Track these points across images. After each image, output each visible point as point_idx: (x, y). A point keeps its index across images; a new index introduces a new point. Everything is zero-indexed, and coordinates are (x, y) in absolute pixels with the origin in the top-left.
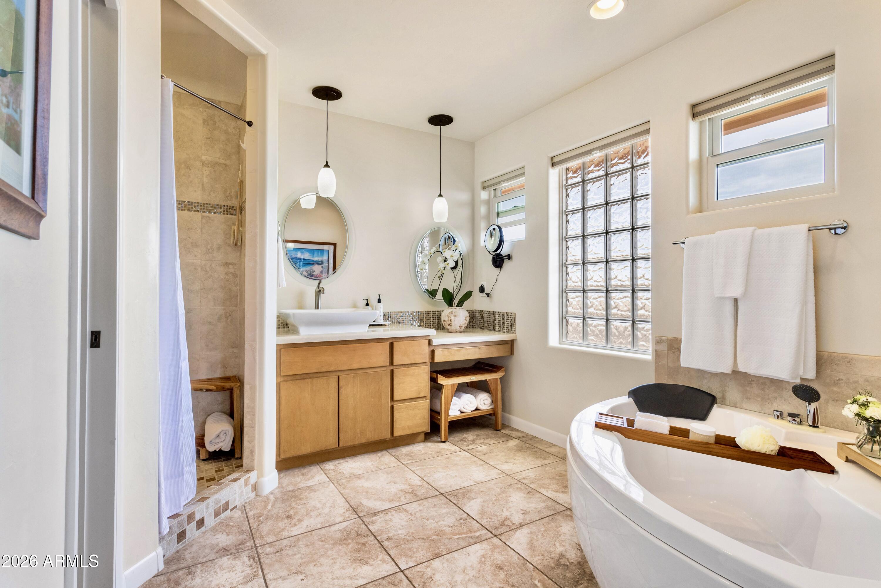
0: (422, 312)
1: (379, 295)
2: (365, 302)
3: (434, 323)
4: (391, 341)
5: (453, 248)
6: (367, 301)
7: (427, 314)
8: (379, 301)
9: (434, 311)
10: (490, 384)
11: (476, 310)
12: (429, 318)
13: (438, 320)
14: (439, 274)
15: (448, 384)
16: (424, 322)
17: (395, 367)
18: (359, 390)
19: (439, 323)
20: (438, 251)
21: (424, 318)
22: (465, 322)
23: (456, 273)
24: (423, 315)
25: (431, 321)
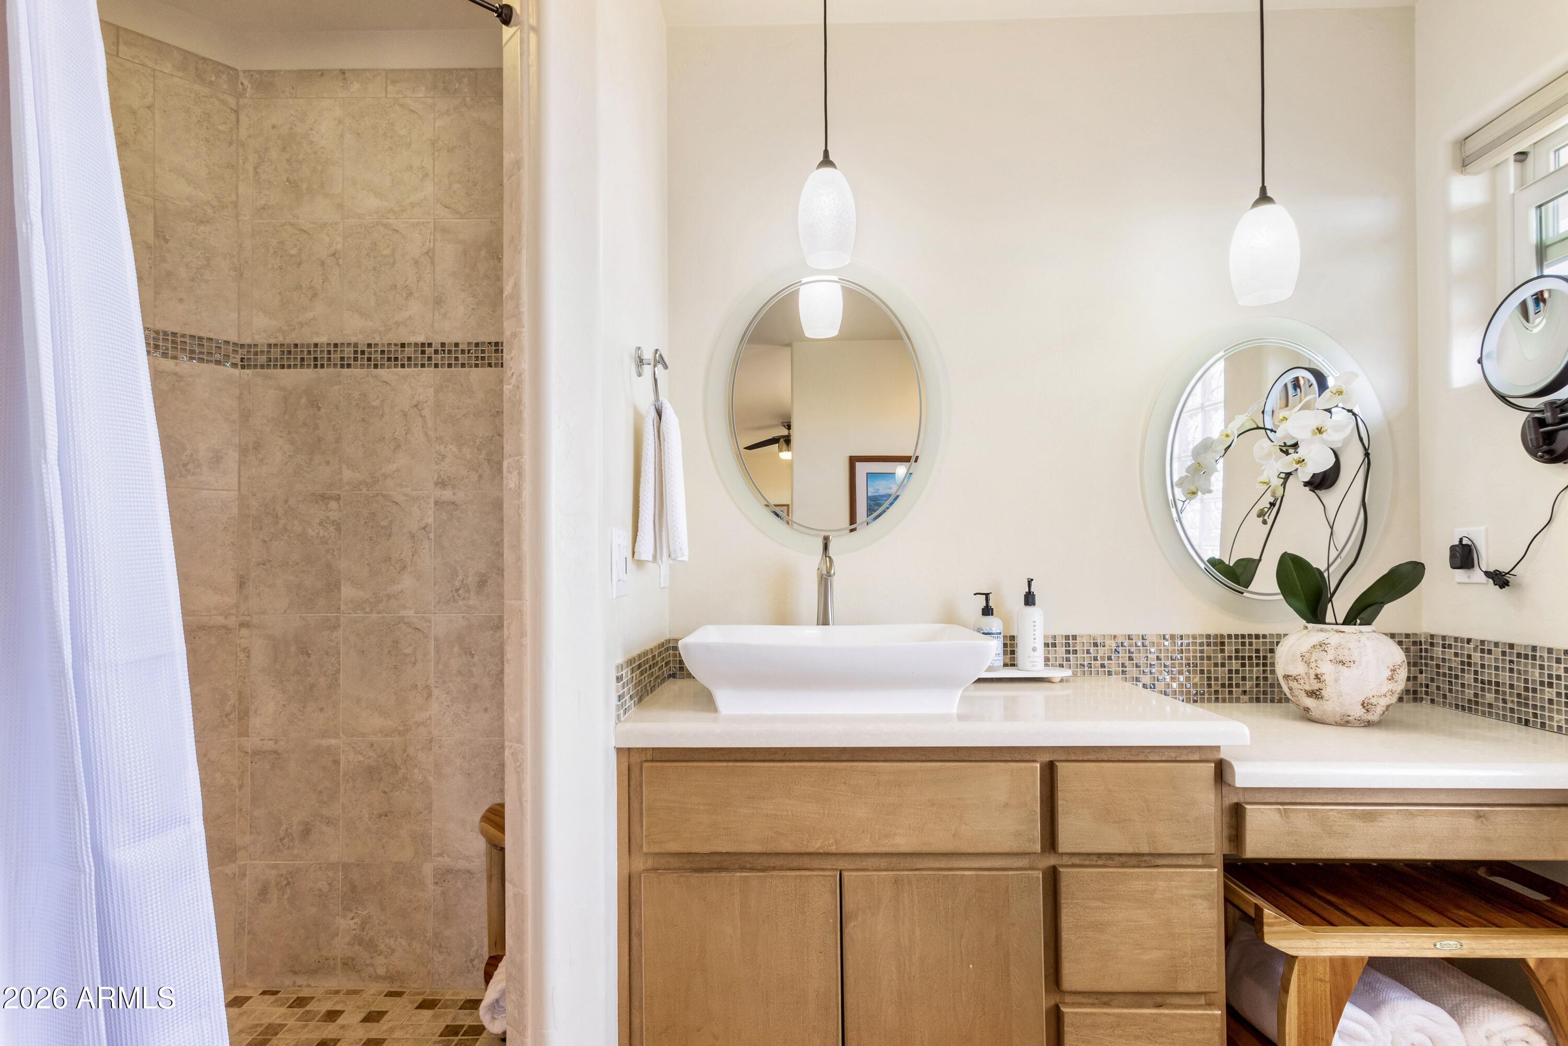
0: (1194, 637)
1: (1030, 582)
2: (981, 601)
3: (1244, 679)
4: (1047, 758)
5: (1326, 399)
6: (987, 600)
7: (1216, 644)
8: (1029, 599)
9: (1243, 636)
10: (1543, 982)
11: (1432, 636)
12: (1224, 658)
13: (1261, 668)
14: (1264, 503)
15: (1313, 954)
16: (1202, 672)
17: (1066, 861)
18: (918, 933)
19: (1266, 679)
20: (1258, 428)
21: (1202, 658)
22: (1386, 687)
23: (1332, 506)
24: (1198, 648)
25: (1230, 671)
